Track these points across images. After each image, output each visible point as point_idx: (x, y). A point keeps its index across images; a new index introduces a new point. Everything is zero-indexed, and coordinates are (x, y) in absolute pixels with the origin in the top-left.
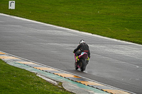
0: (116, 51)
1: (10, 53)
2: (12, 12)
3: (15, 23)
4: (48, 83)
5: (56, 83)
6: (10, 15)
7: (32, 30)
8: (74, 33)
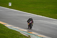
0: (52, 23)
1: (9, 24)
2: (10, 7)
3: (11, 12)
4: (25, 36)
5: (28, 36)
6: (9, 8)
7: (18, 15)
8: (35, 16)
